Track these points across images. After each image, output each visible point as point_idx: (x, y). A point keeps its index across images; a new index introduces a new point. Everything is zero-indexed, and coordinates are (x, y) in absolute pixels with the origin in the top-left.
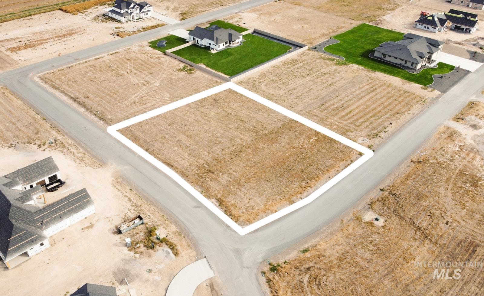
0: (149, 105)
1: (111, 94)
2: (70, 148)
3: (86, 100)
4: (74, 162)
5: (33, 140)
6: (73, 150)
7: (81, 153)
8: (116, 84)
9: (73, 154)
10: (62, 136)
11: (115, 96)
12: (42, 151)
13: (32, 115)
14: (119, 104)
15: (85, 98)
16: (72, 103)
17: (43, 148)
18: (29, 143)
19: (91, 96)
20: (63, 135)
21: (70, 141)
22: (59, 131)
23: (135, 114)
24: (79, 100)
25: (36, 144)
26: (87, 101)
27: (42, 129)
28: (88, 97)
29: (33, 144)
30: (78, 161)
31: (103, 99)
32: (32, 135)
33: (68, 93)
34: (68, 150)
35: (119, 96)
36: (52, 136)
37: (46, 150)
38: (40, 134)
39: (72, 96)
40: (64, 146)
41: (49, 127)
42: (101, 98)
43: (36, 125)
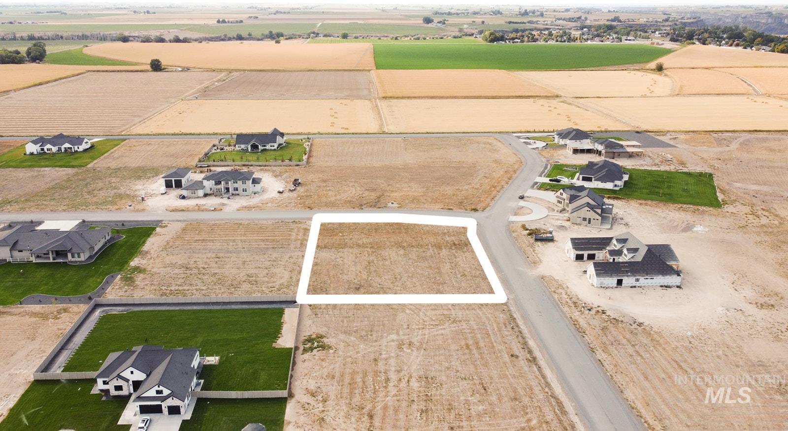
0: (438, 312)
1: (473, 348)
2: (568, 300)
3: (517, 352)
4: (569, 286)
5: (611, 322)
6: (566, 297)
7: (557, 293)
8: (451, 362)
9: (567, 293)
10: (573, 317)
11: (470, 342)
12: (601, 307)
13: (610, 358)
14: (475, 327)
15: (517, 357)
16: (541, 360)
17: (600, 309)
18: (616, 320)
19: (506, 356)
20: (571, 318)
21: (566, 309)
22: (575, 323)
23: (469, 307)
24: (528, 356)
25: (609, 316)
26: (517, 349)
27: (597, 331)
28: (512, 356)
29: (611, 318)
30: (564, 286)
31: (492, 343)
32: (611, 328)
33: (540, 377)
34: (572, 298)
35: (466, 339)
36: (585, 317)
37: (596, 307)
38: (601, 326)
39: (535, 369)
40: (575, 303)
41: (587, 332)
42: (493, 347)
43: (604, 339)
